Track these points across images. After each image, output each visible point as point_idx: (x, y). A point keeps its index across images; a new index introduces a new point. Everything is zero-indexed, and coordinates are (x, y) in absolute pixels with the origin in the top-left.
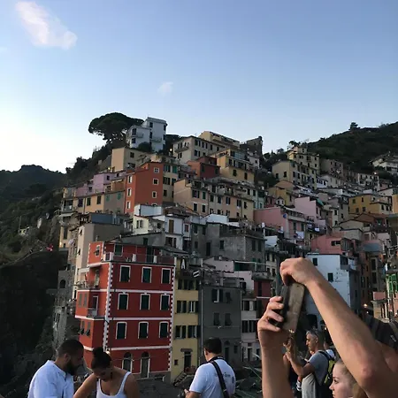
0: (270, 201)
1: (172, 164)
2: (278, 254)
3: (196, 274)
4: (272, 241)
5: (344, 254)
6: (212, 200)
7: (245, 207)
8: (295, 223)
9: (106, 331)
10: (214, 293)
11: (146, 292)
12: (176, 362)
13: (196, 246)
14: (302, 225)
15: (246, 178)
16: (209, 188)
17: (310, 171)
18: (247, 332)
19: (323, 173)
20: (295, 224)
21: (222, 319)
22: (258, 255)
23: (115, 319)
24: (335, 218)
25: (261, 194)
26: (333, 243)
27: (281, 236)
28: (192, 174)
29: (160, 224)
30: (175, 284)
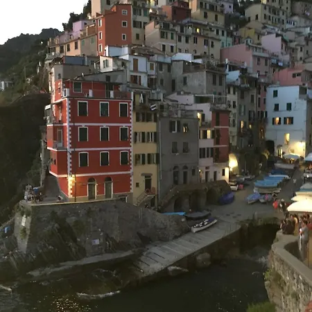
0: (237, 40)
1: (143, 7)
2: (239, 87)
3: (154, 107)
4: (234, 76)
5: (304, 84)
6: (180, 40)
7: (212, 46)
8: (259, 58)
9: (69, 161)
10: (172, 124)
11: (105, 125)
12: (137, 185)
13: (162, 83)
14: (266, 61)
15: (216, 19)
16: (178, 29)
17: (281, 13)
18: (204, 157)
19: (293, 14)
20: (259, 60)
21: (180, 147)
22: (219, 89)
23: (76, 150)
24: (300, 55)
25: (230, 34)
26: (294, 76)
27: (244, 71)
28: (162, 17)
29: (124, 63)
30: (133, 117)
